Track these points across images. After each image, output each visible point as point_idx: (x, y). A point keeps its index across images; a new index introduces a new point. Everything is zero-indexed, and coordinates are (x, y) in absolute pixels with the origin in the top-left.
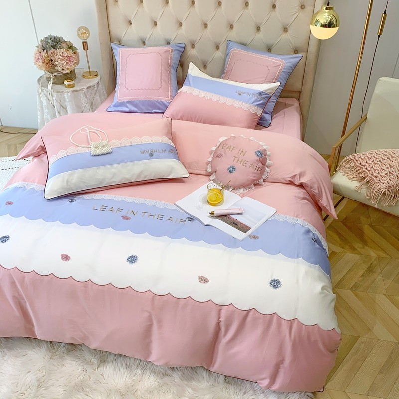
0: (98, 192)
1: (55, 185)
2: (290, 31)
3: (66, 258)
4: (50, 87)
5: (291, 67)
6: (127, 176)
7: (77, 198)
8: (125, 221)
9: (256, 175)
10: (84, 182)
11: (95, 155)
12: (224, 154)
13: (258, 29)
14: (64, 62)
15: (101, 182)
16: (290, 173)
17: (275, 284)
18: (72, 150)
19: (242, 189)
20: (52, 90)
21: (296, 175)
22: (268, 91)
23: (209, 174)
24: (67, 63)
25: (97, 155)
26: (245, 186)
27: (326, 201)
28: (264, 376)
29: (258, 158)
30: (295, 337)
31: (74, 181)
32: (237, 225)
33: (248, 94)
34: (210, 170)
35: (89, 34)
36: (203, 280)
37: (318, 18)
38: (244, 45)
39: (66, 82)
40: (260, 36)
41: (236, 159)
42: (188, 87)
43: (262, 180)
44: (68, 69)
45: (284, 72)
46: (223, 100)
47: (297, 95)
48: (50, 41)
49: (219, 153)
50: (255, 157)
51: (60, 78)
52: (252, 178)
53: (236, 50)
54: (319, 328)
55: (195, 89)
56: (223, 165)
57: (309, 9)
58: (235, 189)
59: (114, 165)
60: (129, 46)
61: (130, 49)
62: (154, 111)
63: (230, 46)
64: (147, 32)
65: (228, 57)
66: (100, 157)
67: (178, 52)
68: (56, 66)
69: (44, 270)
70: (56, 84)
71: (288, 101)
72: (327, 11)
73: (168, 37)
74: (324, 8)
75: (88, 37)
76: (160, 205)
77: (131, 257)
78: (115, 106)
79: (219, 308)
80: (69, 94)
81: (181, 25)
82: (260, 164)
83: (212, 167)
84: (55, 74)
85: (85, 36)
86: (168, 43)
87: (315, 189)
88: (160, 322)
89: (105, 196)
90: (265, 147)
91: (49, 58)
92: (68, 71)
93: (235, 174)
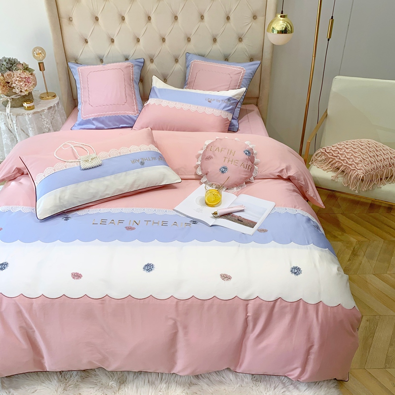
0: (92, 207)
1: (46, 204)
2: (245, 41)
3: (77, 276)
4: (8, 109)
5: (252, 74)
6: (121, 187)
7: (70, 215)
8: (130, 231)
9: (247, 174)
10: (77, 198)
11: (85, 169)
12: (213, 156)
13: (215, 40)
14: (22, 83)
15: (94, 197)
16: (277, 168)
17: (296, 271)
18: (60, 167)
19: (235, 189)
20: (11, 114)
21: (283, 169)
22: (236, 97)
23: (199, 178)
24: (26, 85)
25: (87, 169)
26: (238, 185)
27: (312, 192)
28: (295, 366)
29: (247, 157)
30: (322, 321)
31: (66, 197)
32: (242, 221)
33: (218, 101)
34: (200, 173)
35: (45, 55)
36: (226, 277)
37: (274, 25)
38: (202, 56)
39: (25, 104)
40: (217, 47)
41: (227, 160)
42: (155, 99)
43: (252, 178)
44: (26, 90)
45: (245, 78)
46: (193, 108)
47: (255, 101)
48: (5, 63)
49: (208, 155)
50: (244, 156)
51: (18, 101)
52: (244, 176)
53: (197, 62)
54: (343, 308)
55: (164, 101)
56: (214, 166)
57: (260, 19)
58: (227, 189)
59: (107, 178)
60: (88, 64)
61: (89, 67)
62: (121, 126)
63: (189, 58)
64: (105, 49)
65: (189, 69)
66: (90, 170)
67: (138, 67)
68: (13, 88)
69: (53, 293)
70: (14, 107)
71: (248, 107)
72: (282, 18)
73: (126, 53)
74: (279, 16)
75: (44, 57)
76: (160, 212)
77: (148, 265)
78: (79, 124)
79: (246, 303)
80: (30, 116)
81: (138, 40)
82: (250, 163)
83: (202, 169)
84: (13, 97)
85: (41, 57)
86: (127, 59)
87: (302, 181)
88: (185, 327)
89: (100, 210)
90: (251, 146)
91: (6, 81)
92: (26, 93)
93: (227, 174)
